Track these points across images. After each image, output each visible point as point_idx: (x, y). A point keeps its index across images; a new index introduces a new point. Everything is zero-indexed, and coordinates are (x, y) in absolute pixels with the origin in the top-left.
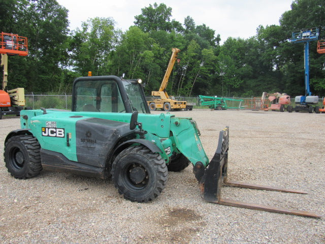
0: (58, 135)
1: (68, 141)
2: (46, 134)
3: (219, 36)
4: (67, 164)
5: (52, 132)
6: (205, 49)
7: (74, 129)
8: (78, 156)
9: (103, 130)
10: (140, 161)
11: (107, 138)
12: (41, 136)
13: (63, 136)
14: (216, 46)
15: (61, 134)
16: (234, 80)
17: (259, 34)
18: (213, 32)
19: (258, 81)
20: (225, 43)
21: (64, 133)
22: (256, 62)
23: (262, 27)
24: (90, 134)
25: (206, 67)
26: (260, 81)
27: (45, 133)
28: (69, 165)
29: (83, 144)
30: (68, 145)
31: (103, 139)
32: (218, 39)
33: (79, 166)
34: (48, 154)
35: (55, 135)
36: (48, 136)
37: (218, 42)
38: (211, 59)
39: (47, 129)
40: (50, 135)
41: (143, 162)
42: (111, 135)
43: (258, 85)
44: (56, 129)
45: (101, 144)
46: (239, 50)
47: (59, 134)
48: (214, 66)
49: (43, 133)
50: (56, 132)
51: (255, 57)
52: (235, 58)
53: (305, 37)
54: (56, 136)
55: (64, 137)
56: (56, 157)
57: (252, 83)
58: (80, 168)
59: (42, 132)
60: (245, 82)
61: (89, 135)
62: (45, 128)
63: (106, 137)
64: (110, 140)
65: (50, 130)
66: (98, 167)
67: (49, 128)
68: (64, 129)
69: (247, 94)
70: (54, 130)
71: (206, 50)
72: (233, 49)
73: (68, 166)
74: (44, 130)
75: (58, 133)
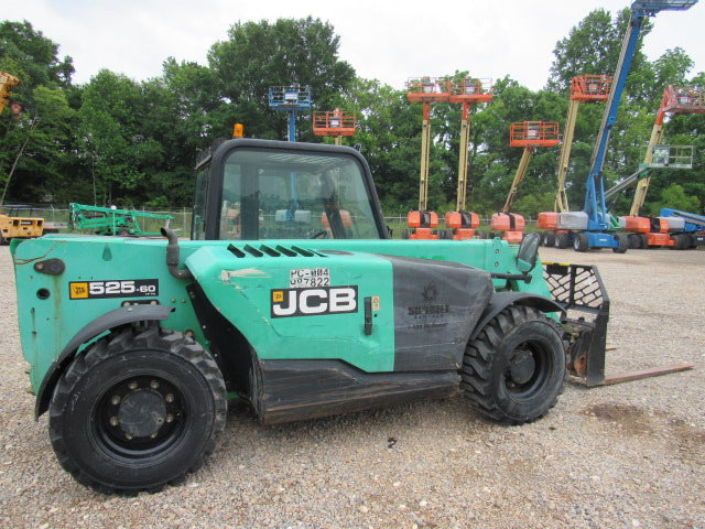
0: (334, 308)
1: (368, 319)
2: (292, 309)
3: (69, 60)
4: (363, 387)
5: (313, 301)
6: (40, 87)
7: (389, 284)
8: (399, 357)
9: (465, 279)
10: (542, 334)
11: (474, 297)
12: (267, 318)
13: (352, 306)
14: (63, 85)
15: (347, 303)
16: (123, 170)
17: (168, 76)
18: (54, 48)
19: (177, 177)
20: (93, 81)
21: (356, 298)
22: (170, 136)
23: (174, 61)
24: (435, 293)
25: (46, 133)
26: (182, 175)
27: (285, 305)
28: (369, 386)
29: (414, 321)
30: (368, 330)
31: (464, 299)
32: (68, 68)
33: (400, 380)
34: (298, 369)
35: (323, 307)
36: (298, 313)
37: (67, 75)
38: (60, 114)
39: (293, 295)
40: (305, 309)
41: (546, 335)
42: (483, 288)
43: (177, 186)
44: (327, 289)
45: (461, 313)
46: (130, 103)
47: (338, 304)
48: (68, 132)
49: (278, 310)
50: (327, 300)
51: (167, 125)
52: (123, 121)
53: (290, 101)
54: (327, 312)
55: (356, 310)
56: (325, 376)
57: (164, 179)
58: (403, 387)
59: (273, 303)
60: (147, 178)
61: (430, 294)
62: (286, 292)
63: (472, 293)
64: (479, 302)
65: (304, 295)
66: (444, 372)
67: (299, 291)
68: (355, 288)
69: (155, 203)
70: (322, 294)
71: (46, 89)
72: (116, 98)
73: (366, 391)
74: (278, 297)
75: (334, 300)
